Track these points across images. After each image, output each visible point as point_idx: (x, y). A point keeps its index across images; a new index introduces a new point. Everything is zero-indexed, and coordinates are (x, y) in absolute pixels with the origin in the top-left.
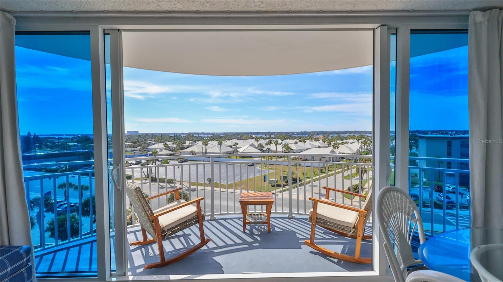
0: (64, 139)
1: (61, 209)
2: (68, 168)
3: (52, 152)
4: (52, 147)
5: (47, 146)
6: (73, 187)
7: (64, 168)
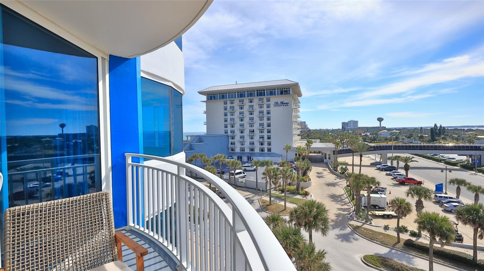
0: (475, 130)
1: (448, 206)
2: (470, 163)
3: (456, 144)
4: (457, 139)
5: (453, 138)
6: (468, 186)
7: (466, 163)
